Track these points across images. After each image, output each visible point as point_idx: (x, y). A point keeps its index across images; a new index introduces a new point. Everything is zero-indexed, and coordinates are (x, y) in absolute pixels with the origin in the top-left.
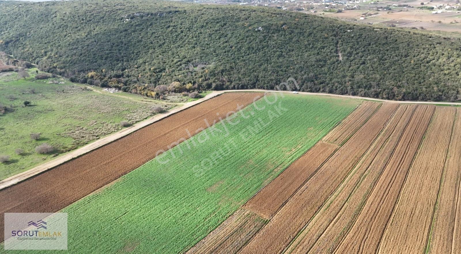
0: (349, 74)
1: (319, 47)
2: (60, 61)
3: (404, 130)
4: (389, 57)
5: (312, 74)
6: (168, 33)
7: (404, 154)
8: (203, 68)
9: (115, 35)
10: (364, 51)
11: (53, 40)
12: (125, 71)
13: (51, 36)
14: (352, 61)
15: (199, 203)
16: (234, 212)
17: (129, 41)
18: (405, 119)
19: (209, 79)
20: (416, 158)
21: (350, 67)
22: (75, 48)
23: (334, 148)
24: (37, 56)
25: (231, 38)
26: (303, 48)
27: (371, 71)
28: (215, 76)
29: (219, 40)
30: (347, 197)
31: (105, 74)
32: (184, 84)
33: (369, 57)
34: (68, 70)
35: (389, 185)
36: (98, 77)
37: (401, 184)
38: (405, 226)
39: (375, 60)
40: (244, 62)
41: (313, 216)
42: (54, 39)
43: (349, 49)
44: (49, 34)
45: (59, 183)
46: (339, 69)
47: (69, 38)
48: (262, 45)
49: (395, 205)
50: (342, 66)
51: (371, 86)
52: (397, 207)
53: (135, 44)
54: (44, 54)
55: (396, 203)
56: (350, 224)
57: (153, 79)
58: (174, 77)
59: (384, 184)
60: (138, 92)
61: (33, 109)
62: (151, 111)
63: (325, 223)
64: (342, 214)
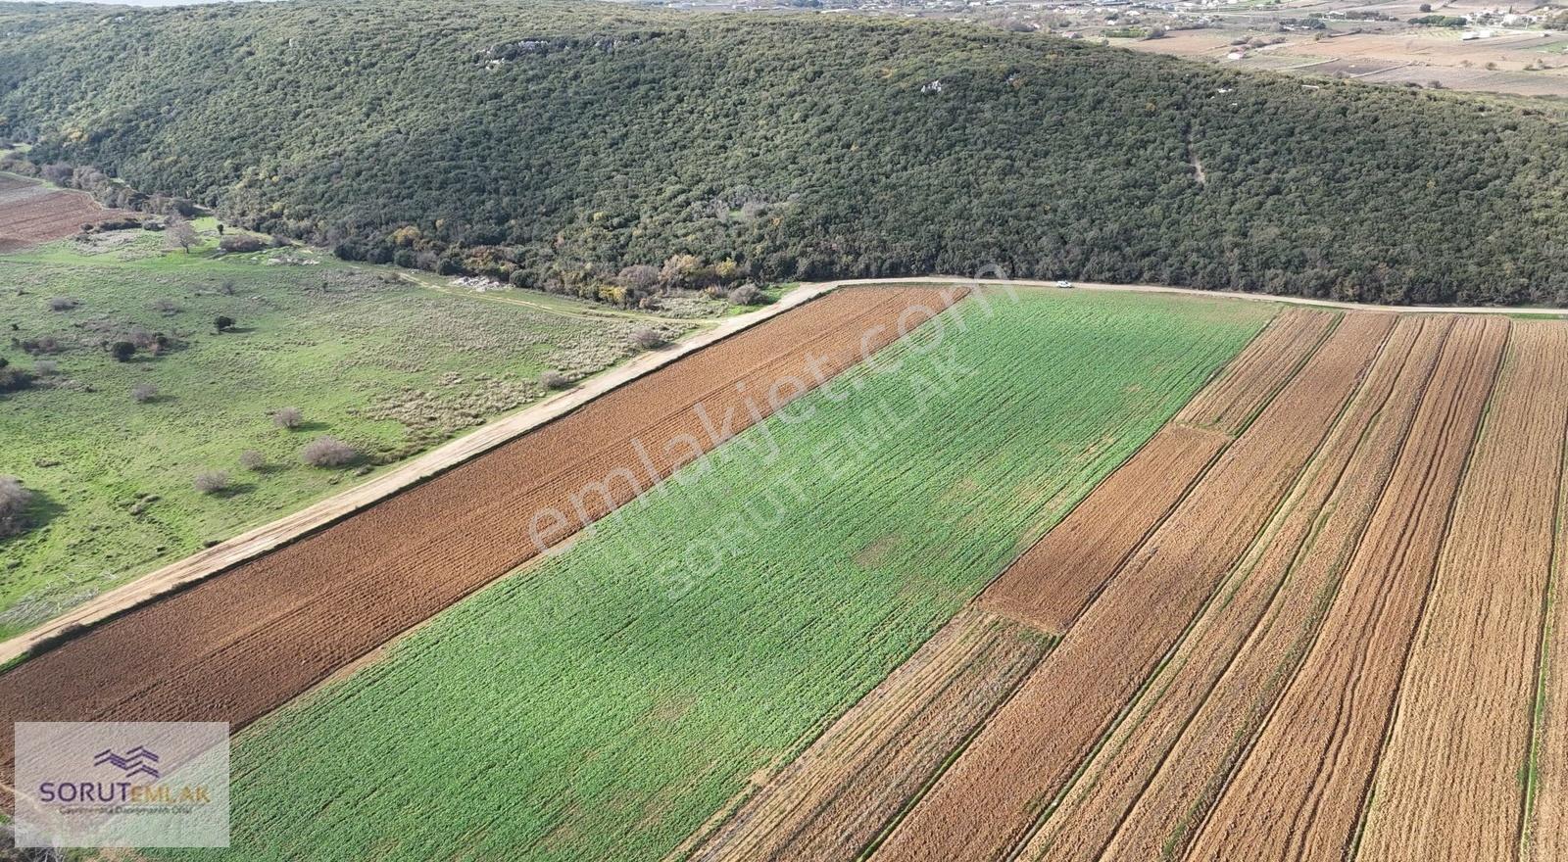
0: (1234, 226)
1: (1130, 142)
2: (289, 194)
3: (1423, 388)
4: (1354, 170)
5: (1113, 227)
6: (635, 104)
7: (1433, 456)
8: (762, 213)
9: (463, 110)
10: (1276, 153)
11: (257, 129)
12: (506, 226)
13: (249, 116)
14: (1240, 184)
15: (840, 593)
16: (951, 617)
17: (513, 131)
18: (1421, 359)
19: (787, 247)
20: (1472, 466)
21: (1232, 203)
22: (335, 154)
23: (1217, 444)
24: (210, 180)
25: (843, 116)
26: (1079, 148)
27: (1300, 214)
28: (805, 237)
29: (802, 125)
30: (1281, 575)
31: (444, 232)
32: (707, 262)
33: (1293, 172)
34: (321, 223)
35: (1400, 541)
36: (428, 242)
37: (1437, 540)
38: (1465, 648)
39: (1314, 180)
40: (894, 192)
41: (1187, 626)
42: (259, 127)
43: (1226, 149)
44: (239, 110)
45: (400, 545)
46: (1199, 211)
47: (308, 123)
48: (947, 138)
49: (1427, 593)
50: (1206, 201)
51: (1303, 263)
52: (1434, 597)
53: (532, 138)
54: (233, 174)
55: (1428, 587)
56: (1303, 645)
57: (604, 247)
58: (673, 242)
59: (1386, 539)
60: (567, 287)
61: (246, 341)
62: (623, 345)
63: (1227, 642)
64: (1275, 618)
